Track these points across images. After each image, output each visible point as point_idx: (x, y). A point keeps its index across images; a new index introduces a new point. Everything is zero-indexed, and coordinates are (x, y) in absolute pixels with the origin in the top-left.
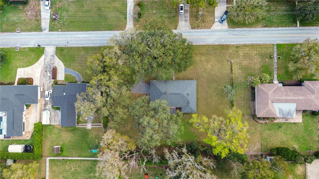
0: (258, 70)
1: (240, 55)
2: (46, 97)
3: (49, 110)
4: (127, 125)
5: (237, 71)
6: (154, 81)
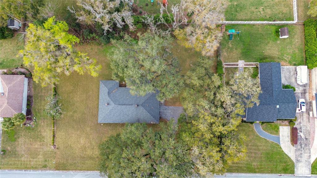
0: (21, 136)
1: (42, 155)
2: (304, 103)
3: (298, 84)
4: (190, 66)
5: (47, 133)
6: (154, 123)
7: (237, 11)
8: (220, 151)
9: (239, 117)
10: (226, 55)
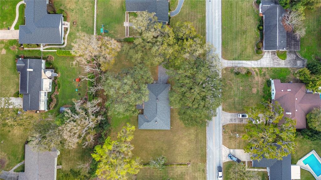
1: (195, 174)
4: (127, 62)
6: (170, 88)
7: (86, 27)
8: (187, 40)
9: (164, 26)
10: (119, 35)
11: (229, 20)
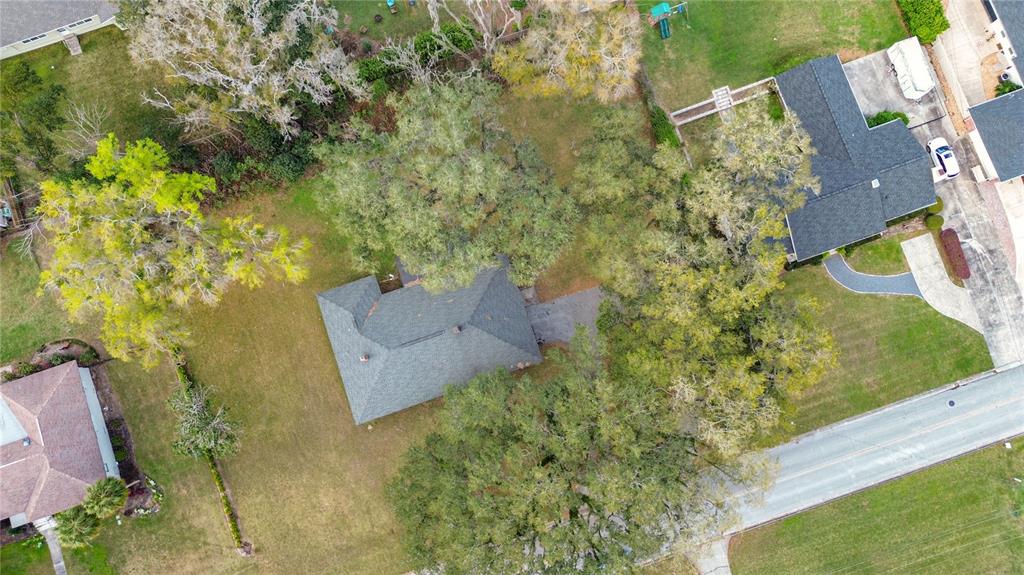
0: (130, 552)
2: (945, 148)
3: (910, 101)
5: (209, 516)
6: (527, 364)
8: (755, 369)
9: (777, 246)
10: (669, 87)
11: (904, 512)
